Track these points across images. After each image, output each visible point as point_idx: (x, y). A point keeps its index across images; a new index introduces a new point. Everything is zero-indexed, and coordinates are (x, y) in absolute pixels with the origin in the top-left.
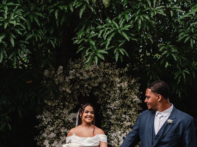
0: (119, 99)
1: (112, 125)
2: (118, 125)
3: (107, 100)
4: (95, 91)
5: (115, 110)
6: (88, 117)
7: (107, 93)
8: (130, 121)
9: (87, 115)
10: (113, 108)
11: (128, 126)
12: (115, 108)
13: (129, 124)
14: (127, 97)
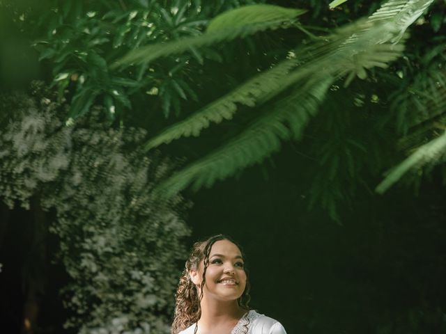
0: (121, 222)
1: (99, 302)
2: (116, 303)
3: (82, 225)
4: (47, 196)
5: (107, 255)
6: (224, 277)
7: (85, 202)
8: (154, 292)
9: (221, 273)
10: (102, 248)
11: (148, 309)
12: (109, 249)
13: (151, 301)
14: (147, 217)
